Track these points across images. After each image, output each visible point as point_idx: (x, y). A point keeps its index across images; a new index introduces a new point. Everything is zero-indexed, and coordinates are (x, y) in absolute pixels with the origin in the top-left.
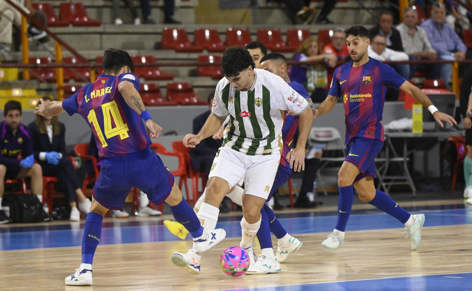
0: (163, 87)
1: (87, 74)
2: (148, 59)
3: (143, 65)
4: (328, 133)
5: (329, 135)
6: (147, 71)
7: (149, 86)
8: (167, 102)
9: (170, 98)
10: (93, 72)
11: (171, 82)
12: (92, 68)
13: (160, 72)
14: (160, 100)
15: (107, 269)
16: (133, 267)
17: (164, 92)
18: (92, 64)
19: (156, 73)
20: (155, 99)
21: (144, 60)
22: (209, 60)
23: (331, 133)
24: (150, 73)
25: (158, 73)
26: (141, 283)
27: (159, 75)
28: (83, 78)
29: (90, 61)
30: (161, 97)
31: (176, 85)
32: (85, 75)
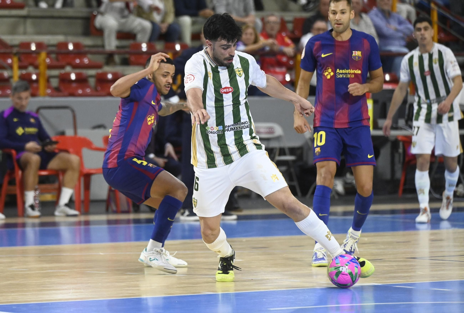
0: (91, 76)
1: (9, 61)
2: (76, 45)
3: (70, 53)
4: (270, 130)
5: (271, 131)
6: (75, 59)
7: (77, 75)
8: (96, 93)
9: (99, 88)
10: (16, 59)
11: (100, 71)
12: (16, 54)
13: (89, 60)
14: (88, 91)
15: (29, 272)
16: (57, 271)
17: (92, 82)
18: (15, 50)
19: (84, 61)
20: (83, 89)
21: (71, 47)
22: (141, 47)
23: (273, 130)
24: (78, 61)
25: (86, 61)
26: (66, 288)
27: (87, 63)
28: (5, 65)
29: (12, 46)
30: (89, 87)
31: (106, 74)
32: (7, 62)
